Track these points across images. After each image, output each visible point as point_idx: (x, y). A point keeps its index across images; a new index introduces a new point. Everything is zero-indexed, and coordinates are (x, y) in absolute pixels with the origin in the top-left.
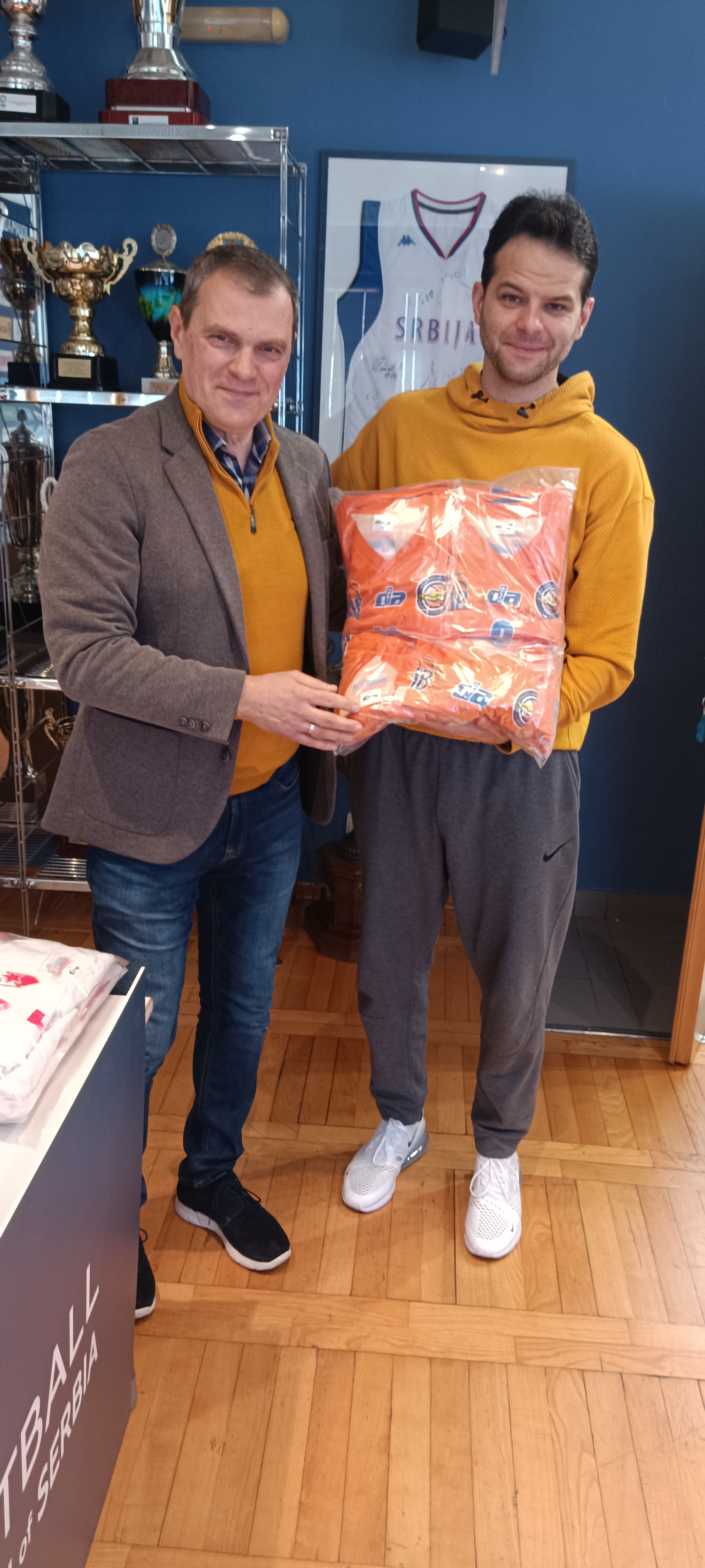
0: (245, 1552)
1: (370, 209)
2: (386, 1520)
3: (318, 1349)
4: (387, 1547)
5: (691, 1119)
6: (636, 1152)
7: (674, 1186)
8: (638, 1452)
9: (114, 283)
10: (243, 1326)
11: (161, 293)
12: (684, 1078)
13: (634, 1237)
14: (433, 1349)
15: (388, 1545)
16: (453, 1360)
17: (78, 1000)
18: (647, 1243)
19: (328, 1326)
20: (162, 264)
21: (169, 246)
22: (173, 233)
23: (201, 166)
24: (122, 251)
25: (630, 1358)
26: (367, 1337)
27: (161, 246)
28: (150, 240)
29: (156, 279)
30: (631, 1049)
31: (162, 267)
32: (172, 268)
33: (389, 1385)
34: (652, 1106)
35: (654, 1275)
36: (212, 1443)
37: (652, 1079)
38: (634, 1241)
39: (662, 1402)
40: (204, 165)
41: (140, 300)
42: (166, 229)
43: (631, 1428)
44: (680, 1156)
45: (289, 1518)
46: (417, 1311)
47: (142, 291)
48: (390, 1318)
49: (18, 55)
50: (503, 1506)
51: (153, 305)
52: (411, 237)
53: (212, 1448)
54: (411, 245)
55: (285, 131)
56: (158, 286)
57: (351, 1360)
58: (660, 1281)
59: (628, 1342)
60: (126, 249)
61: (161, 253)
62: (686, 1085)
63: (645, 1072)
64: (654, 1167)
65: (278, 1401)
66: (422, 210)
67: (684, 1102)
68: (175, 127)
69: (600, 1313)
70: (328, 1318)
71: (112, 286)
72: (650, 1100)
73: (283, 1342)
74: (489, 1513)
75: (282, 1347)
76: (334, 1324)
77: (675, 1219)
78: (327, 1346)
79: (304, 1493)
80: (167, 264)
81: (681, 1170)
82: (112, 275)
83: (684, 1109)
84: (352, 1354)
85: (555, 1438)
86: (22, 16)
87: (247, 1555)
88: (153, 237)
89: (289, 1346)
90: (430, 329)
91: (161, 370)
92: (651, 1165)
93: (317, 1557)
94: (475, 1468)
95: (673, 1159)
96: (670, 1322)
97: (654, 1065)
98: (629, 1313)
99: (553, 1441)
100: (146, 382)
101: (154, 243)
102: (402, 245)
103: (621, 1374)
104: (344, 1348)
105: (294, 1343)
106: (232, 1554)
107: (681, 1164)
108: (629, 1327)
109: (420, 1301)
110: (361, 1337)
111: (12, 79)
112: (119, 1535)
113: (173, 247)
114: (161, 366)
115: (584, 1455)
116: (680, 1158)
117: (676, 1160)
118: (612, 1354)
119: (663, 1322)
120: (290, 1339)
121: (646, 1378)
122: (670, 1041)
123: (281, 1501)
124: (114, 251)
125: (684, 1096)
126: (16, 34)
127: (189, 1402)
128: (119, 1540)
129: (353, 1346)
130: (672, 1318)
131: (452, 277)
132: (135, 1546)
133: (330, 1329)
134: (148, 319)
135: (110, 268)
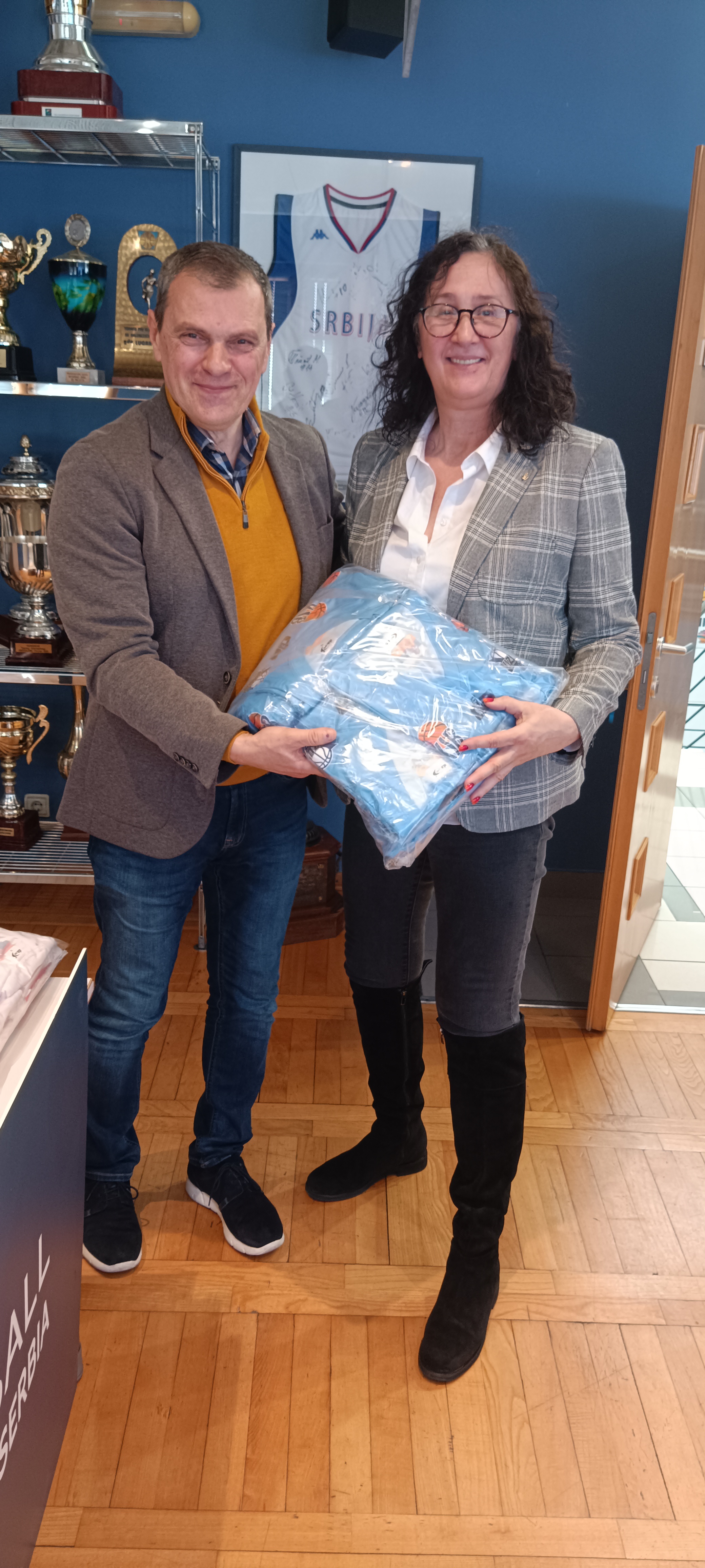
0: (196, 1508)
1: (283, 202)
2: (330, 1470)
3: (258, 1314)
4: (332, 1495)
5: (608, 1083)
6: (558, 1115)
7: (593, 1145)
8: (566, 1394)
9: (27, 273)
10: (184, 1296)
11: (76, 283)
12: (600, 1043)
13: (556, 1194)
14: (369, 1308)
15: (333, 1493)
16: (389, 1317)
17: (22, 982)
18: (568, 1199)
19: (267, 1292)
20: (76, 255)
21: (83, 238)
22: (87, 223)
23: (113, 158)
24: (35, 241)
25: (555, 1307)
26: (306, 1300)
27: (74, 237)
28: (63, 231)
29: (71, 270)
30: (550, 1019)
31: (76, 258)
32: (87, 259)
33: (327, 1344)
34: (571, 1072)
35: (576, 1229)
36: (158, 1408)
37: (570, 1046)
38: (556, 1197)
39: (586, 1347)
40: (116, 157)
41: (55, 290)
42: (80, 219)
43: (558, 1372)
44: (597, 1117)
45: (237, 1472)
46: (352, 1274)
47: (57, 282)
48: (327, 1281)
50: (440, 1450)
51: (67, 295)
52: (324, 232)
53: (158, 1413)
54: (324, 238)
55: (199, 126)
56: (73, 276)
57: (291, 1323)
58: (581, 1234)
59: (553, 1291)
61: (75, 243)
62: (602, 1051)
63: (563, 1040)
64: (573, 1128)
65: (220, 1365)
66: (333, 204)
67: (601, 1066)
68: (88, 120)
69: (526, 1267)
70: (267, 1284)
71: (25, 275)
72: (569, 1066)
73: (223, 1309)
74: (427, 1458)
75: (223, 1313)
76: (272, 1289)
77: (594, 1176)
78: (266, 1311)
79: (249, 1451)
80: (80, 254)
81: (599, 1130)
82: (26, 265)
83: (600, 1073)
84: (292, 1316)
85: (487, 1385)
87: (197, 1510)
88: (67, 228)
89: (230, 1312)
90: (345, 322)
91: (77, 360)
92: (571, 1127)
93: (264, 1507)
94: (412, 1416)
95: (590, 1120)
96: (592, 1272)
97: (571, 1033)
98: (554, 1265)
99: (485, 1388)
100: (61, 372)
101: (67, 234)
102: (315, 238)
103: (547, 1321)
104: (284, 1312)
105: (234, 1309)
106: (183, 1509)
107: (599, 1124)
108: (553, 1278)
109: (355, 1264)
110: (300, 1300)
112: (71, 1499)
113: (88, 238)
114: (76, 356)
115: (515, 1399)
116: (598, 1119)
117: (594, 1120)
118: (538, 1304)
119: (586, 1272)
120: (230, 1307)
121: (571, 1324)
122: (587, 1010)
123: (228, 1458)
124: (28, 242)
125: (600, 1061)
127: (134, 1371)
128: (71, 1505)
129: (292, 1309)
130: (593, 1266)
131: (364, 271)
132: (86, 1508)
133: (269, 1294)
134: (63, 309)
135: (24, 259)
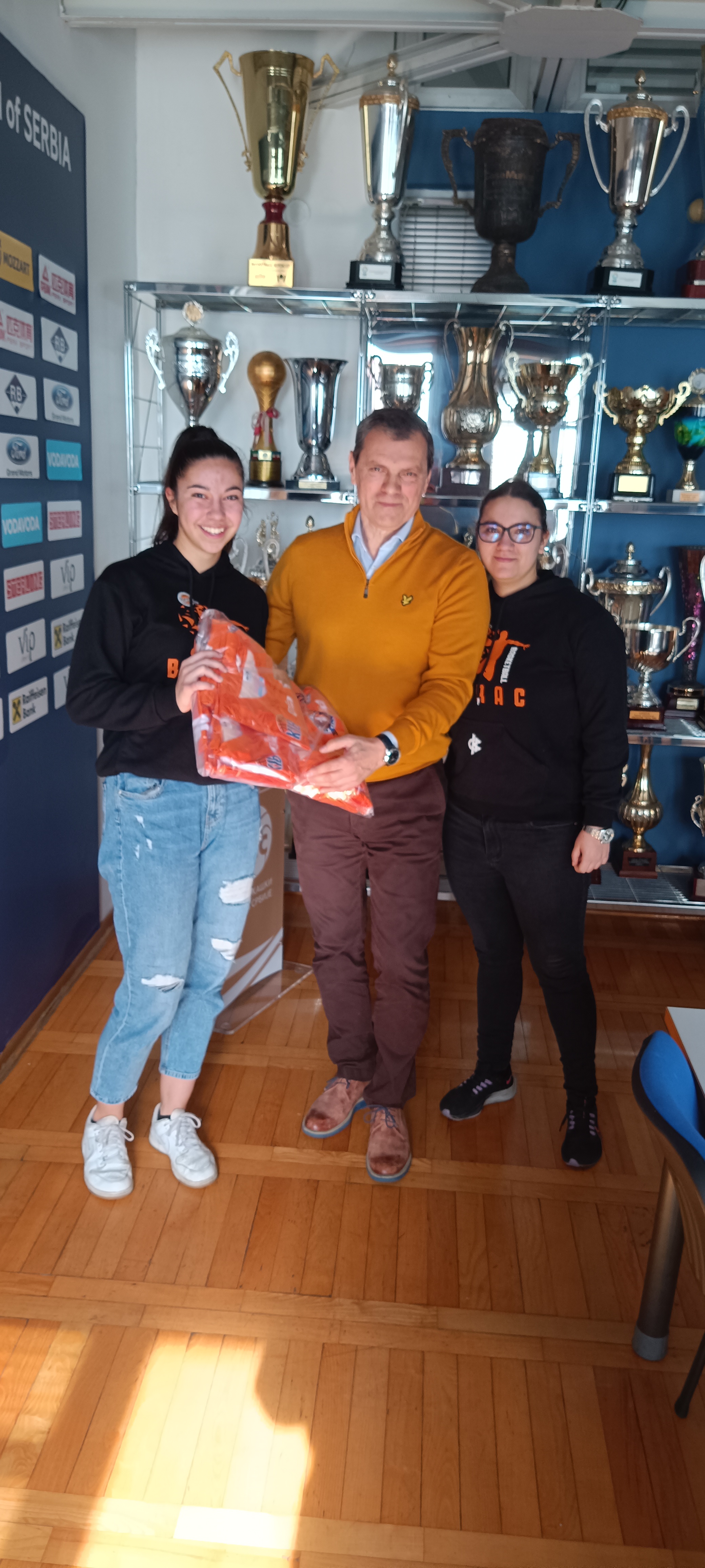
9: (667, 416)
20: (697, 401)
24: (677, 391)
27: (697, 387)
31: (698, 403)
41: (680, 429)
42: (704, 372)
47: (686, 423)
49: (620, 241)
51: (692, 434)
60: (681, 390)
61: (699, 392)
71: (665, 419)
86: (628, 212)
88: (691, 379)
91: (688, 483)
100: (677, 493)
111: (618, 260)
114: (687, 480)
126: (622, 226)
134: (685, 444)
